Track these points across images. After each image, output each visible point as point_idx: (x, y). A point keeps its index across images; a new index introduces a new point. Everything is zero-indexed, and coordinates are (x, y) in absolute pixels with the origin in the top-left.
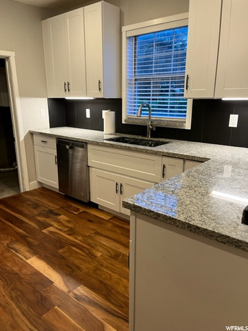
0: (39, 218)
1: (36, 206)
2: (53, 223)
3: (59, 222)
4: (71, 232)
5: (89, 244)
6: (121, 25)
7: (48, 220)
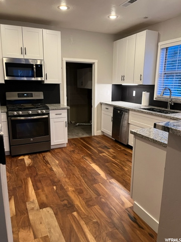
0: (99, 149)
1: (98, 143)
2: (105, 152)
3: (109, 152)
4: (114, 157)
5: (122, 164)
6: (158, 41)
7: (103, 150)
